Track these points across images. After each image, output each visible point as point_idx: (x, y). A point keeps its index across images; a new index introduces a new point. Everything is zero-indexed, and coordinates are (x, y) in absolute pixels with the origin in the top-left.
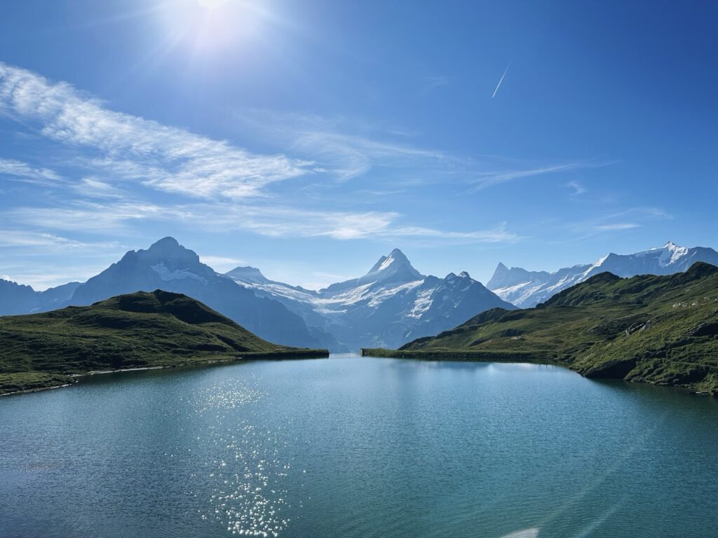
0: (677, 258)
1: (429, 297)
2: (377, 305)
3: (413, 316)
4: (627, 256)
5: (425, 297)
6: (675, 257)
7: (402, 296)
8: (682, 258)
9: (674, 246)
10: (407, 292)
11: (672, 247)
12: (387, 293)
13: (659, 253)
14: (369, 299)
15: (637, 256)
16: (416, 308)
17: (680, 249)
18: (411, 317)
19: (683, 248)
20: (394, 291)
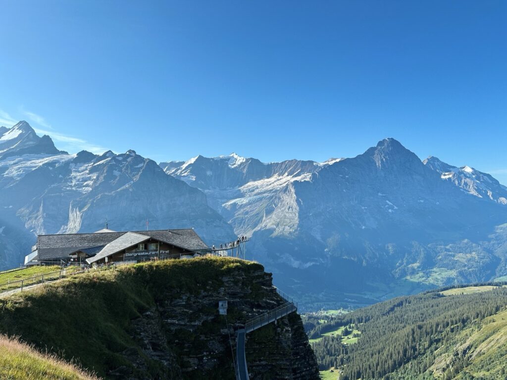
0: (239, 163)
1: (87, 172)
2: (18, 176)
3: (74, 188)
4: (209, 159)
5: (83, 171)
6: (238, 163)
7: (51, 168)
8: (242, 164)
9: (237, 156)
10: (57, 165)
11: (236, 156)
12: (29, 164)
13: (228, 159)
14: (5, 168)
15: (215, 159)
16: (74, 182)
17: (240, 158)
18: (72, 191)
19: (243, 158)
20: (40, 162)
